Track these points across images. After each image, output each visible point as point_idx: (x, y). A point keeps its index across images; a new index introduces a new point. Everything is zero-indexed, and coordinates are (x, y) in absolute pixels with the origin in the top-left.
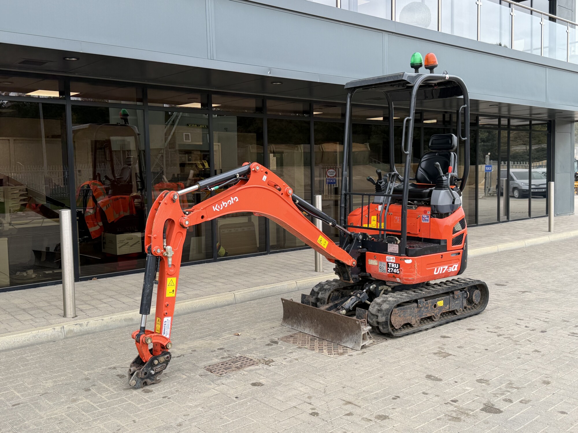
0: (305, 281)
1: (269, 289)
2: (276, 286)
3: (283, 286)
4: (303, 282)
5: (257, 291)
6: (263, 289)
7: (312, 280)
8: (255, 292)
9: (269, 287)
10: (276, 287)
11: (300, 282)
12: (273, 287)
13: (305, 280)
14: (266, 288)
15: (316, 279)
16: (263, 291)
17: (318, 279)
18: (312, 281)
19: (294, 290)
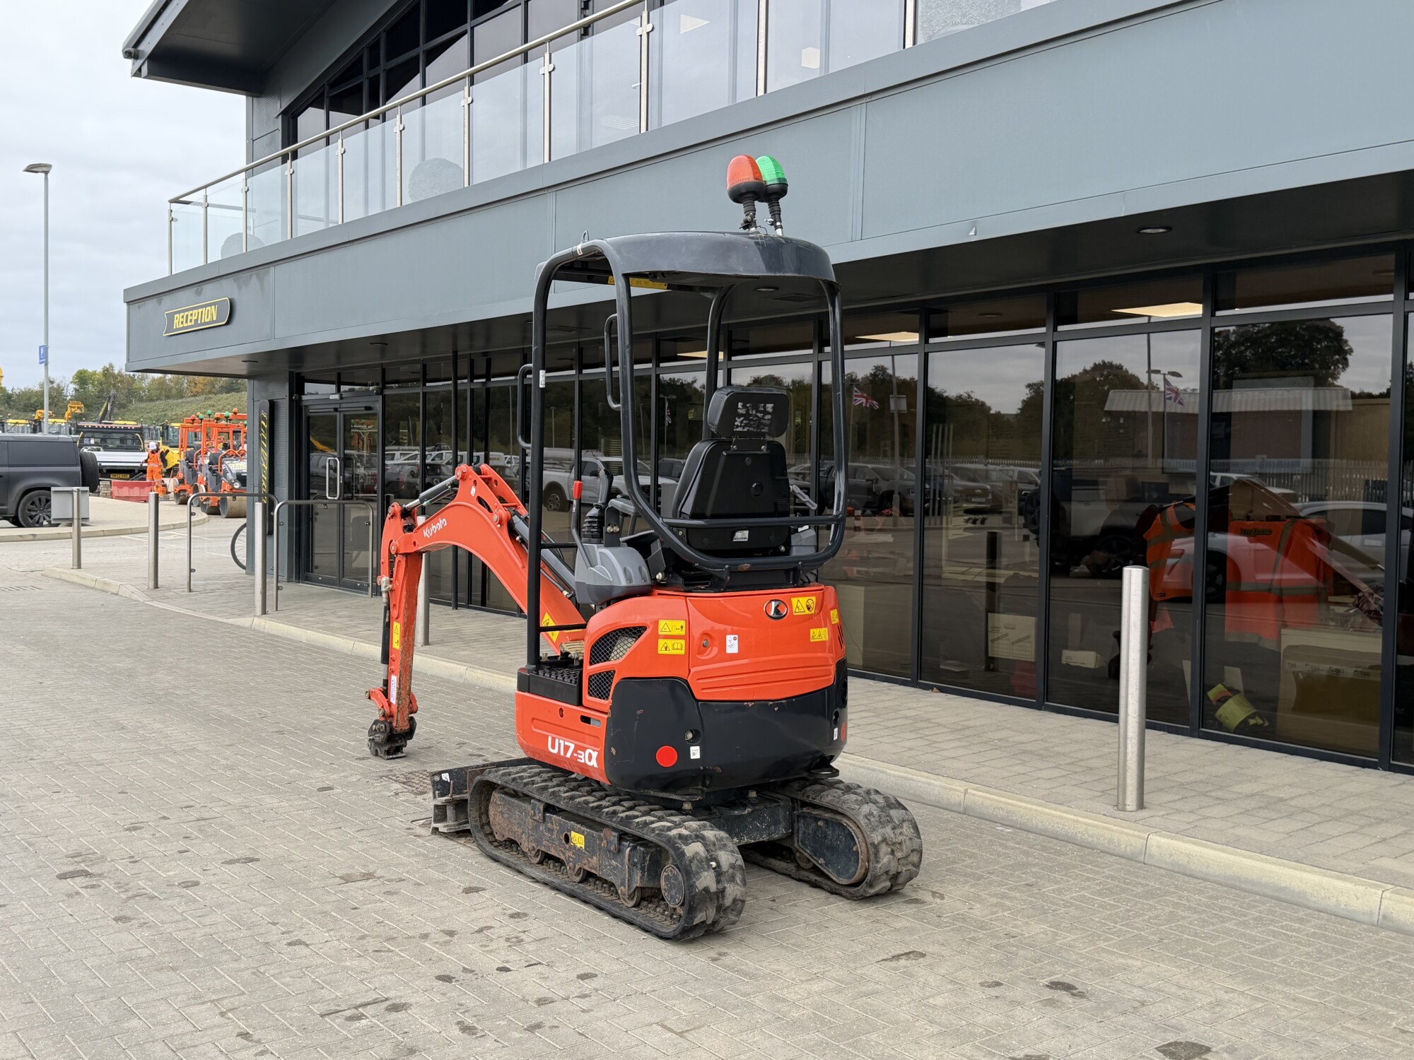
0: (989, 799)
1: (895, 776)
2: (915, 777)
3: (929, 784)
4: (986, 798)
5: (868, 769)
6: (882, 772)
7: (1012, 805)
8: (863, 770)
9: (896, 773)
10: (912, 779)
11: (974, 795)
12: (905, 778)
13: (992, 796)
14: (888, 771)
15: (1025, 808)
16: (882, 776)
17: (1031, 809)
18: (1010, 808)
19: (953, 809)
